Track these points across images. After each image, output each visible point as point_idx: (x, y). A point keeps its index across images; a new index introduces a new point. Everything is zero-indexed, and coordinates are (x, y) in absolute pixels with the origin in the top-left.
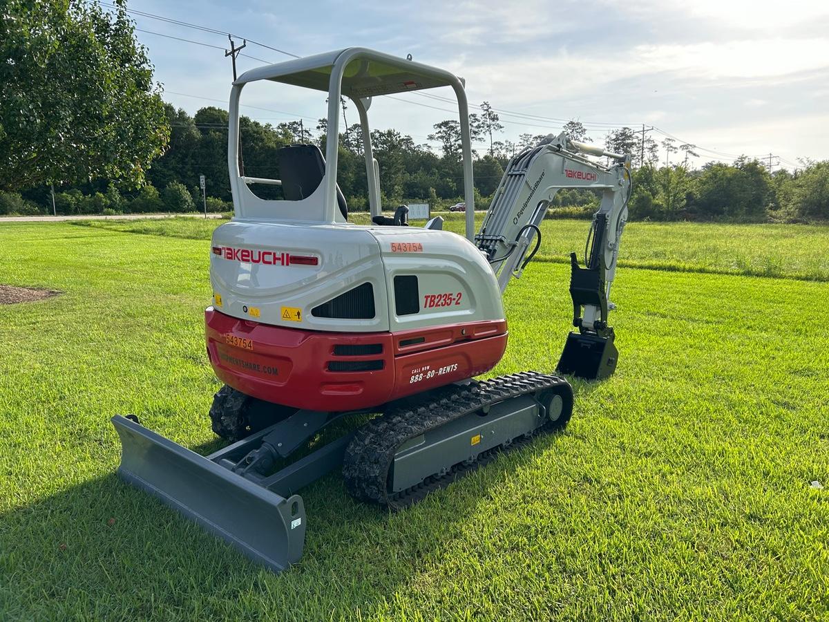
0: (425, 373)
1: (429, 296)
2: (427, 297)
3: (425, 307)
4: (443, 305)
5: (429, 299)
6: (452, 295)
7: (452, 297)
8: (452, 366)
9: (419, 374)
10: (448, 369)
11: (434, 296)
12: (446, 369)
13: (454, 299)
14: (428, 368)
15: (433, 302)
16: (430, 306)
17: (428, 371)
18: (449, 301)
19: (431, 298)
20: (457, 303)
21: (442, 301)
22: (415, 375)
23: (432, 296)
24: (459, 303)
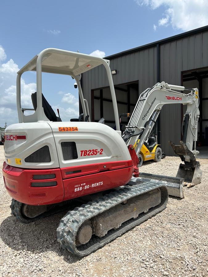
0: (83, 186)
1: (83, 151)
2: (82, 151)
3: (81, 156)
4: (92, 154)
5: (83, 152)
6: (97, 150)
7: (98, 151)
8: (100, 183)
9: (80, 187)
10: (98, 184)
11: (87, 151)
12: (96, 184)
13: (99, 152)
14: (85, 184)
15: (85, 153)
16: (84, 155)
17: (85, 185)
18: (96, 153)
19: (85, 152)
20: (100, 154)
21: (91, 153)
22: (77, 188)
23: (85, 151)
24: (102, 154)
